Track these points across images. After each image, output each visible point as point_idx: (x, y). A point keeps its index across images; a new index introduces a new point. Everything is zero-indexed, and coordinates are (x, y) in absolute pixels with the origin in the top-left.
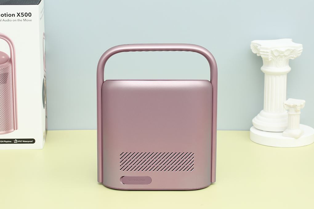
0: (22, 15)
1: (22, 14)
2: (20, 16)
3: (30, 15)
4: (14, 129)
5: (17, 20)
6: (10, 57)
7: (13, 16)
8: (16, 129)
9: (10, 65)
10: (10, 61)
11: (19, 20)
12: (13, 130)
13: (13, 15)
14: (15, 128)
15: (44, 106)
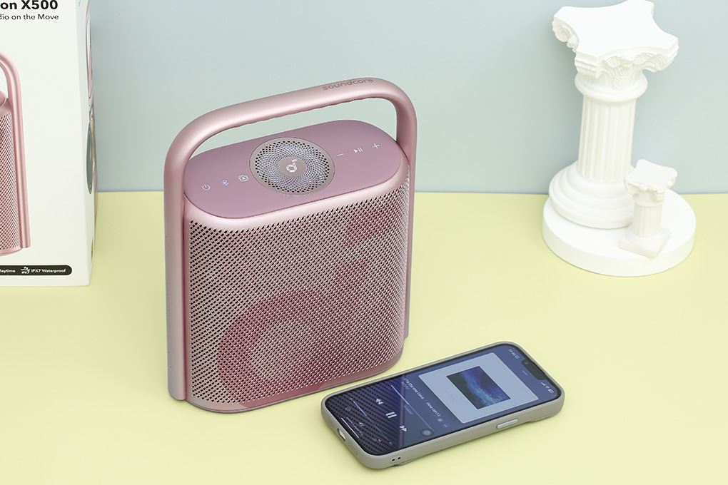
0: (35, 6)
1: (33, 4)
2: (29, 8)
3: (54, 6)
4: (22, 247)
5: (22, 17)
6: (7, 96)
7: (11, 8)
8: (26, 247)
9: (8, 112)
10: (8, 104)
11: (26, 17)
12: (18, 247)
13: (13, 6)
14: (24, 242)
15: (90, 189)
